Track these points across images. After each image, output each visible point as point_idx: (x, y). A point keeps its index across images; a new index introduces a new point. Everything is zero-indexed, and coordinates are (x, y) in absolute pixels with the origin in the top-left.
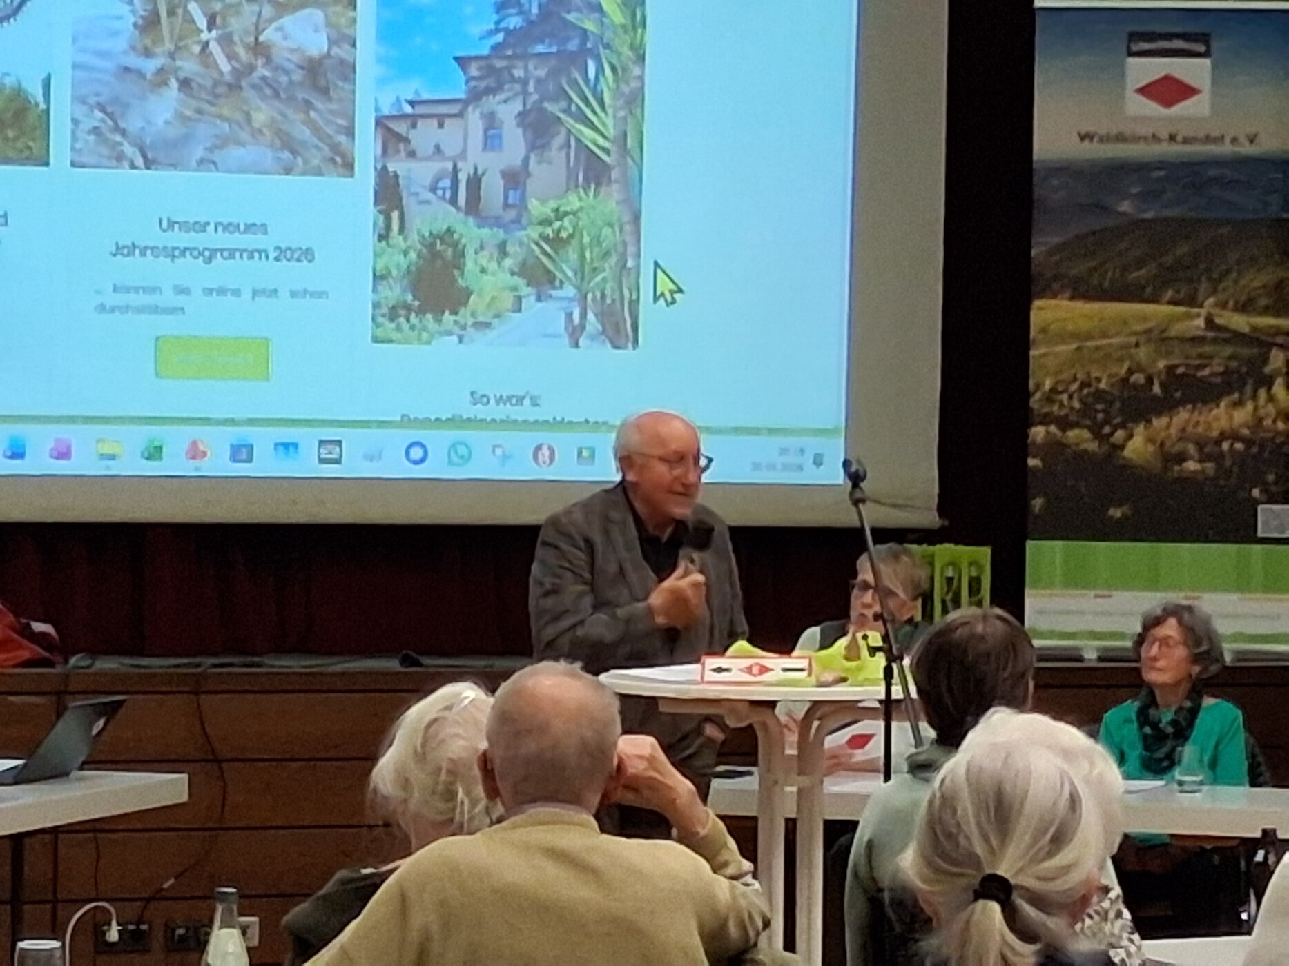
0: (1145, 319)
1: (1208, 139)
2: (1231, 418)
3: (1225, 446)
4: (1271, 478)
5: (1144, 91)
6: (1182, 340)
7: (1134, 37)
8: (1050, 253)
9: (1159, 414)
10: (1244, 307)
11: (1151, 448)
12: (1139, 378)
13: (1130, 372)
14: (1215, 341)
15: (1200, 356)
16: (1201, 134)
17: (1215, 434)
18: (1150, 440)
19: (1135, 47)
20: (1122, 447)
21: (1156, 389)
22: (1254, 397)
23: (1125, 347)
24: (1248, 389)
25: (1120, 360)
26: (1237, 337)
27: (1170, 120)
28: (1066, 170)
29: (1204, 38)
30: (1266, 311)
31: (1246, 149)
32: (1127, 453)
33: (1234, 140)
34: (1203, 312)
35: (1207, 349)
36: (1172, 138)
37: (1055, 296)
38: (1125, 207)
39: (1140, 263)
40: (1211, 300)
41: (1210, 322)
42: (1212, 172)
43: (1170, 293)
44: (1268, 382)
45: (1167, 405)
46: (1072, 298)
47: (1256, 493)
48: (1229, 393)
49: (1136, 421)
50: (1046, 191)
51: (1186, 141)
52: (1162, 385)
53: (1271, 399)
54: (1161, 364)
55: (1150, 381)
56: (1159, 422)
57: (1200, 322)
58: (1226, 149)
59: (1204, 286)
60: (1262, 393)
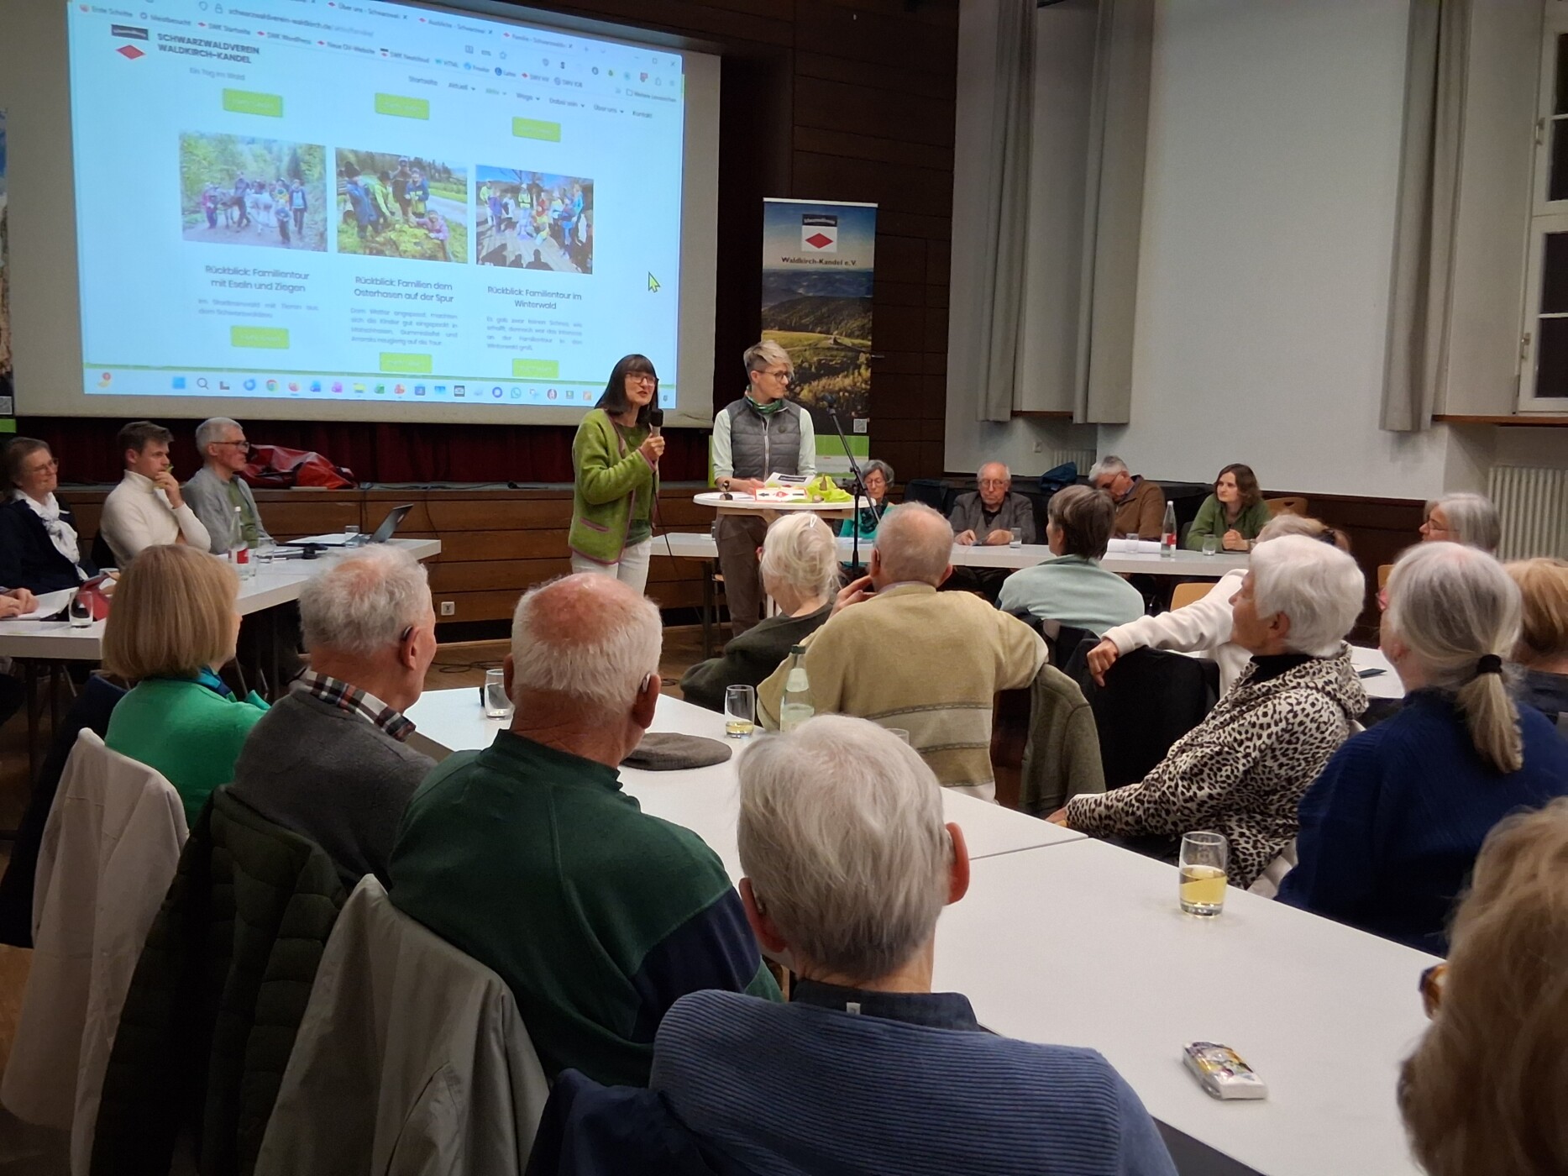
0: (808, 339)
1: (835, 263)
2: (843, 382)
3: (841, 394)
4: (859, 407)
5: (808, 240)
6: (824, 349)
7: (806, 217)
8: (770, 309)
9: (814, 380)
10: (849, 335)
11: (811, 394)
12: (806, 365)
13: (802, 362)
14: (837, 349)
15: (832, 356)
16: (833, 260)
17: (837, 389)
18: (810, 391)
19: (806, 221)
20: (799, 394)
21: (813, 369)
22: (853, 374)
23: (800, 351)
24: (851, 371)
25: (799, 356)
26: (847, 348)
27: (821, 253)
28: (777, 274)
29: (834, 218)
30: (858, 337)
31: (851, 267)
32: (801, 396)
33: (846, 263)
34: (833, 337)
35: (835, 353)
36: (821, 261)
37: (772, 328)
38: (801, 291)
39: (807, 316)
40: (836, 332)
41: (835, 340)
42: (838, 277)
43: (819, 329)
44: (859, 367)
45: (817, 377)
46: (780, 330)
47: (853, 414)
48: (843, 371)
49: (805, 383)
50: (768, 283)
51: (826, 263)
52: (816, 368)
53: (860, 374)
54: (815, 359)
55: (810, 366)
56: (815, 384)
57: (832, 341)
58: (843, 267)
59: (833, 326)
60: (856, 372)
